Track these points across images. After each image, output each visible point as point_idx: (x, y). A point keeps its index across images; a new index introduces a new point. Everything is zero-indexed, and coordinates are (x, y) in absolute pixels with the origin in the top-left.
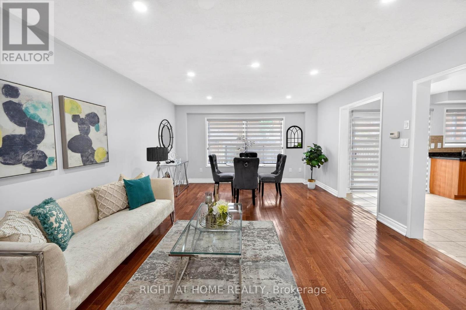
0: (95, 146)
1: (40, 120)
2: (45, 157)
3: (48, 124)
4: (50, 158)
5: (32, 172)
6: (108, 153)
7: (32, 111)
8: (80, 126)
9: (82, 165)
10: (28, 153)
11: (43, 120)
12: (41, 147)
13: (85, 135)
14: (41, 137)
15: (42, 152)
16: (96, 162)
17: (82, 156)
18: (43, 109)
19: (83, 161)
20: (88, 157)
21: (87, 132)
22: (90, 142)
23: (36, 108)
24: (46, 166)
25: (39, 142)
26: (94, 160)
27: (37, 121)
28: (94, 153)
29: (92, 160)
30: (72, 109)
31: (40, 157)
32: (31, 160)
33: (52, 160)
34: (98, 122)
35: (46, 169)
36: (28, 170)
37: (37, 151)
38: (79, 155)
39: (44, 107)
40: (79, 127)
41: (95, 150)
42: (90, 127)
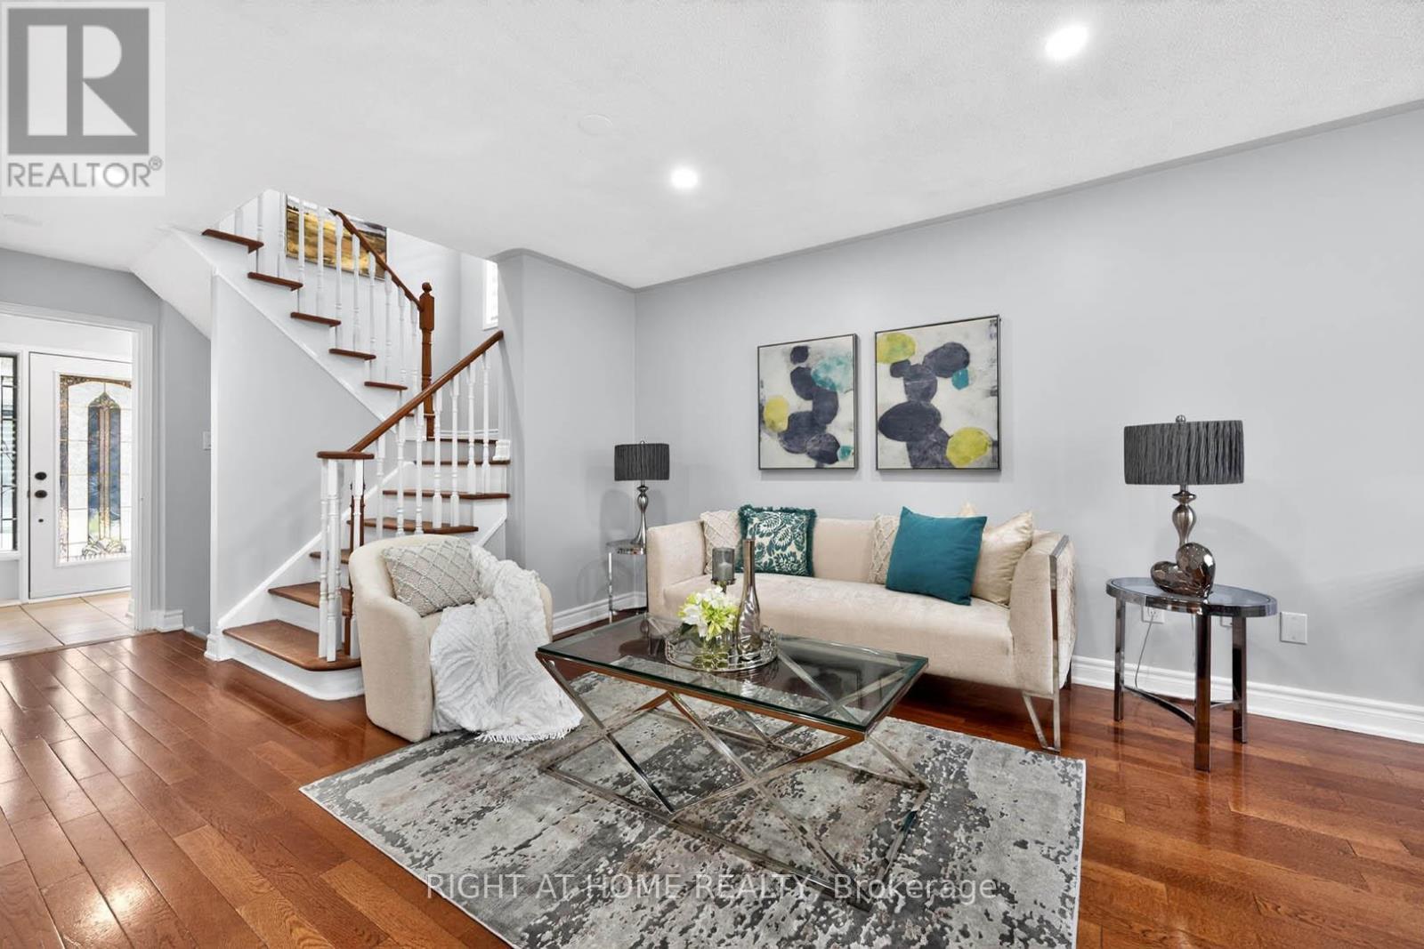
0: (947, 425)
1: (833, 386)
2: (837, 445)
3: (844, 390)
4: (844, 447)
5: (818, 468)
6: (997, 444)
7: (822, 375)
8: (908, 384)
9: (908, 466)
10: (814, 438)
11: (836, 384)
12: (832, 429)
13: (922, 402)
14: (833, 412)
15: (834, 438)
16: (950, 464)
17: (909, 448)
18: (838, 367)
19: (912, 459)
20: (925, 452)
21: (929, 392)
22: (935, 416)
23: (827, 368)
24: (837, 460)
25: (829, 421)
26: (944, 458)
27: (828, 388)
28: (946, 442)
29: (940, 460)
30: (893, 350)
31: (829, 444)
32: (817, 448)
33: (846, 451)
34: (967, 363)
35: (836, 465)
36: (812, 463)
37: (825, 436)
38: (902, 445)
39: (840, 363)
40: (905, 386)
41: (950, 433)
42: (936, 381)
